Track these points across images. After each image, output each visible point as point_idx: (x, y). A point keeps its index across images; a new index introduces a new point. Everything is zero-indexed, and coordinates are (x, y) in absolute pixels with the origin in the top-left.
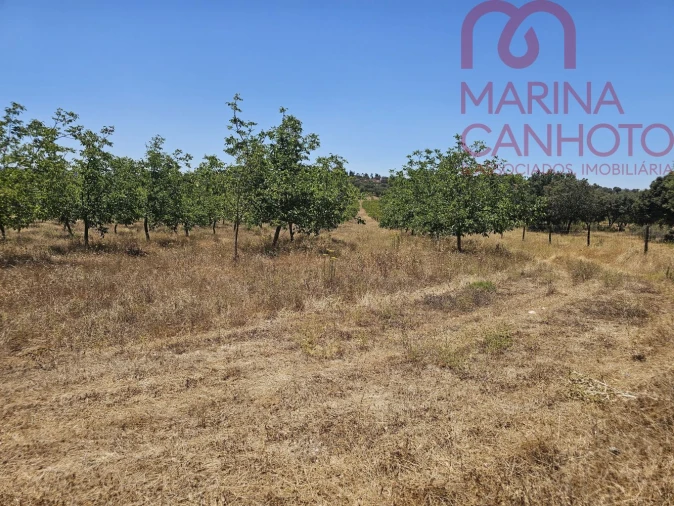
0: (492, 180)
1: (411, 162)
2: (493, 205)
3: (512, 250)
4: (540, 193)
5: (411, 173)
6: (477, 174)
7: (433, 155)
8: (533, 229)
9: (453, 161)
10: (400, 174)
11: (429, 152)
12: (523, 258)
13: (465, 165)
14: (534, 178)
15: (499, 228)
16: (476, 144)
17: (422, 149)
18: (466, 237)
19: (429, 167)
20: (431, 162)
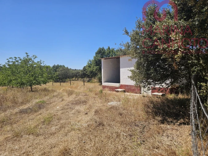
0: (41, 68)
1: (9, 61)
2: (42, 75)
3: (50, 89)
4: (56, 71)
5: (9, 65)
6: (35, 66)
7: (18, 59)
8: (55, 82)
9: (26, 61)
10: (4, 66)
11: (16, 58)
12: (53, 91)
13: (30, 63)
14: (54, 67)
15: (45, 83)
16: (33, 56)
17: (13, 57)
18: (34, 87)
19: (17, 63)
20: (17, 61)
